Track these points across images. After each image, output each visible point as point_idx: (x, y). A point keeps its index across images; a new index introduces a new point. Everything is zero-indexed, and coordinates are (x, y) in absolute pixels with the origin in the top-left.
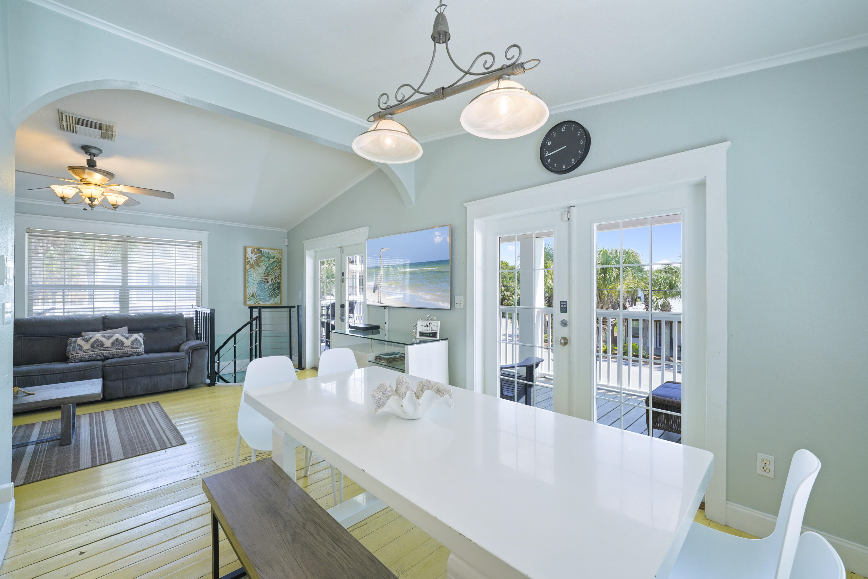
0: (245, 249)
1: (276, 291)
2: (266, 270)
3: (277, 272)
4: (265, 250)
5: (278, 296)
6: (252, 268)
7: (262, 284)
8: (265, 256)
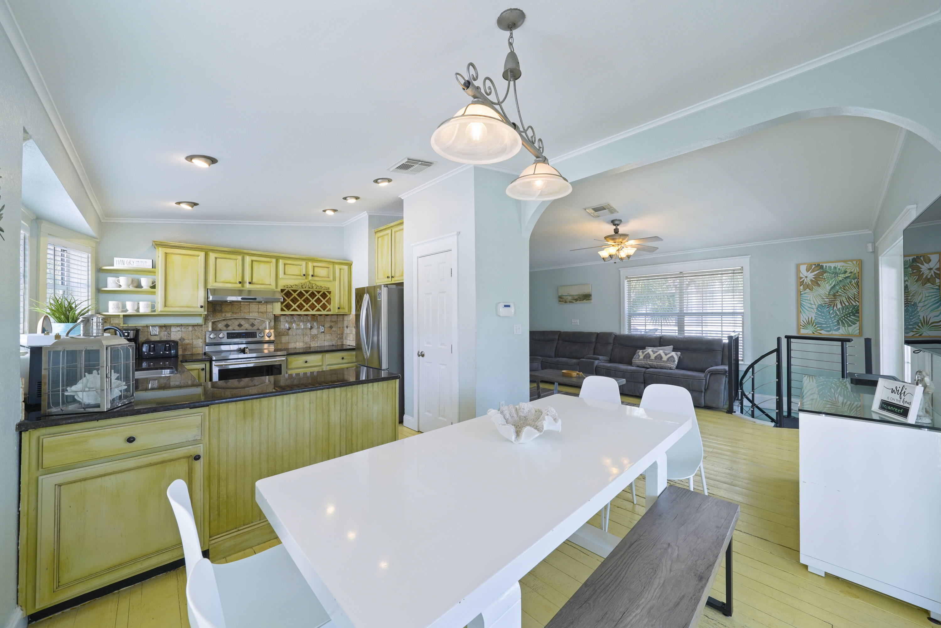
0: (798, 267)
1: (850, 317)
2: (830, 290)
3: (853, 291)
4: (828, 265)
5: (855, 324)
6: (807, 290)
7: (824, 309)
8: (828, 272)
